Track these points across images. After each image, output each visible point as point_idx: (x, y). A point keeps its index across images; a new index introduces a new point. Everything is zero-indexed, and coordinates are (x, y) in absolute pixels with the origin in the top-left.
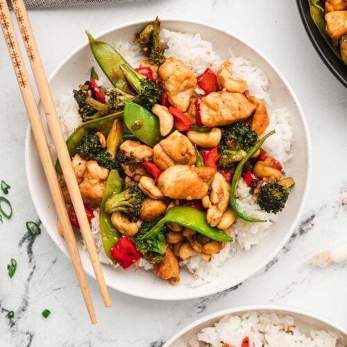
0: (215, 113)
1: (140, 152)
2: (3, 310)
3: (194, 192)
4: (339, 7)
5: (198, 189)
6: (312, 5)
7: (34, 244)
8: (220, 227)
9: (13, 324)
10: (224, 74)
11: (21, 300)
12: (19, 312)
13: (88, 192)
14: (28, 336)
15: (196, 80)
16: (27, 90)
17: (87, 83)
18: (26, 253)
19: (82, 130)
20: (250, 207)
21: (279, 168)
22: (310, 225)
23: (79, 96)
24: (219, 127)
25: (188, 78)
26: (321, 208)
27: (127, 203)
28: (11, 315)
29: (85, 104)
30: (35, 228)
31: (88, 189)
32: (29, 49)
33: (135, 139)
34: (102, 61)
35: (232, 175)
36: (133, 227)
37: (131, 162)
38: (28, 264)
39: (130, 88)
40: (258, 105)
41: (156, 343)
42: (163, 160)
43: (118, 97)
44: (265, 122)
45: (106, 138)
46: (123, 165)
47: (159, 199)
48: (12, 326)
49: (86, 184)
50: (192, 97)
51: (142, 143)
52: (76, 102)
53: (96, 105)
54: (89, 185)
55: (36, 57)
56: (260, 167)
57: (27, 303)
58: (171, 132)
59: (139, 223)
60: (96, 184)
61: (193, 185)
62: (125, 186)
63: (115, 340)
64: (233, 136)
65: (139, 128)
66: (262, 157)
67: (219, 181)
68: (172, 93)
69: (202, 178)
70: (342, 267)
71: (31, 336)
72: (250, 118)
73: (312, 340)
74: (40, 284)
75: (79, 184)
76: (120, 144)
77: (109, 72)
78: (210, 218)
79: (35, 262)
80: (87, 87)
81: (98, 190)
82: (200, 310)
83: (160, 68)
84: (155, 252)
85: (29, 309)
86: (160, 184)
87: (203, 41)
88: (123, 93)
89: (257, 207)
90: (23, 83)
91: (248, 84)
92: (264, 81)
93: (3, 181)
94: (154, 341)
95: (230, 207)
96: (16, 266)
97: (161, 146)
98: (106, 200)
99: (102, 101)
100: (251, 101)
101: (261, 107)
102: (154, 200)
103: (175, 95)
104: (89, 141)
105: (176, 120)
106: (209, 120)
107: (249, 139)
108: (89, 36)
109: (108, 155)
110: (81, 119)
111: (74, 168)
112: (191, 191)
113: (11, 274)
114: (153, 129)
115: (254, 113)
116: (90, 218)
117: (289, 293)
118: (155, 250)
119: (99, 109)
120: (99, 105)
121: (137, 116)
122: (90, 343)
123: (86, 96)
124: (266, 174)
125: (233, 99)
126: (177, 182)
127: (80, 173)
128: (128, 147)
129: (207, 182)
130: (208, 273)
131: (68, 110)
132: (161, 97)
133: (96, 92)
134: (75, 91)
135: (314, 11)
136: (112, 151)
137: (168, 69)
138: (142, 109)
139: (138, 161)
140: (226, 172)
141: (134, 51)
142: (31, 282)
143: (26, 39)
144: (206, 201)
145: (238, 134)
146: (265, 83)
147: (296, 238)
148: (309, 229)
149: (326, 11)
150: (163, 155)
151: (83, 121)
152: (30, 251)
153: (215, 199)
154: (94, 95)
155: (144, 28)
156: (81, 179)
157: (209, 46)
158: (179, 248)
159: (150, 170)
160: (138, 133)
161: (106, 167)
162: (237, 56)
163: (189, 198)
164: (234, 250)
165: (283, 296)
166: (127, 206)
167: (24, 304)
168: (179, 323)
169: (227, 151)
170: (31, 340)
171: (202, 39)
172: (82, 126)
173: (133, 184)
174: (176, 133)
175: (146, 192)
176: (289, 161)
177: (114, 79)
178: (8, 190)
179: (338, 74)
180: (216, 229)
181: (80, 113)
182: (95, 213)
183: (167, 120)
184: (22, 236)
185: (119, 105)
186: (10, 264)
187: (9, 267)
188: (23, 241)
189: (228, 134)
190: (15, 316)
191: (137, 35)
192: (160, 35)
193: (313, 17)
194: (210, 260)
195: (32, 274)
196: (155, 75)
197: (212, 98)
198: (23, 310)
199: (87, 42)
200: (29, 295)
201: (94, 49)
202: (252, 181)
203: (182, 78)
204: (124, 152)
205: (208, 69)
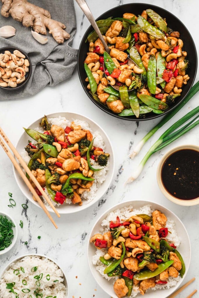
0: (74, 138)
1: (53, 160)
2: (23, 242)
3: (75, 166)
4: (102, 93)
5: (76, 164)
6: (93, 95)
7: (27, 213)
8: (89, 176)
9: (28, 247)
10: (73, 126)
11: (29, 236)
12: (29, 241)
13: (40, 180)
14: (35, 249)
15: (64, 131)
16: (9, 153)
17: (28, 145)
18: (25, 217)
19: (32, 161)
20: (97, 167)
21: (102, 150)
22: (122, 170)
23: (27, 149)
24: (76, 143)
25: (61, 130)
26: (124, 162)
27: (55, 178)
28: (26, 243)
29: (30, 151)
30: (26, 206)
31: (40, 179)
32: (6, 140)
33: (51, 157)
34: (31, 135)
35: (86, 157)
36: (59, 187)
37: (51, 164)
38: (27, 221)
39: (43, 140)
40: (87, 131)
41: (83, 234)
42: (62, 160)
43: (40, 144)
44: (91, 136)
45: (41, 160)
46: (49, 166)
47: (65, 174)
48: (28, 248)
49: (38, 177)
50: (65, 137)
51: (53, 157)
52: (26, 152)
53: (34, 150)
54: (40, 178)
55: (9, 141)
56: (95, 152)
57: (31, 237)
58: (61, 150)
59: (61, 186)
60: (42, 176)
61: (74, 163)
62: (52, 174)
63: (68, 239)
64: (82, 144)
65: (50, 152)
66: (95, 148)
67: (83, 160)
68: (57, 137)
69: (76, 160)
70: (139, 181)
71: (36, 249)
72: (86, 137)
73: (141, 210)
74: (33, 227)
75: (36, 178)
76: (46, 160)
77: (35, 138)
78: (84, 173)
79: (29, 219)
80: (29, 146)
81: (43, 178)
82: (95, 215)
83: (51, 130)
84: (70, 193)
85: (32, 238)
86: (63, 168)
87: (63, 118)
88: (41, 143)
89: (99, 166)
90: (7, 151)
91: (81, 126)
92: (87, 124)
93: (9, 193)
94: (82, 234)
95: (90, 169)
96: (23, 223)
97: (60, 155)
98: (47, 180)
99: (35, 148)
100: (85, 131)
101: (88, 132)
102: (63, 175)
103: (59, 137)
104: (35, 163)
105: (62, 145)
106: (72, 141)
107: (88, 143)
108: (24, 128)
109: (43, 165)
110: (30, 157)
111: (33, 174)
112: (74, 166)
113: (22, 227)
114: (55, 151)
115: (86, 134)
116: (44, 189)
117: (124, 197)
118: (70, 192)
119: (35, 151)
120: (35, 150)
121: (48, 148)
122: (59, 244)
123: (29, 148)
124: (98, 153)
125: (78, 132)
126: (68, 164)
127: (35, 175)
128: (49, 160)
129: (78, 161)
130: (92, 197)
131: (25, 157)
132: (54, 139)
133: (33, 146)
134: (25, 148)
135: (95, 97)
136: (44, 163)
137: (53, 129)
138: (49, 145)
139: (54, 163)
140: (85, 157)
141: (41, 130)
142: (30, 228)
143: (4, 136)
144: (81, 168)
145: (83, 143)
146: (88, 125)
147: (119, 176)
148: (122, 171)
149: (98, 95)
150: (61, 158)
151: (31, 158)
152: (26, 216)
153: (83, 166)
154: (32, 147)
155: (42, 121)
156: (36, 177)
157: (64, 118)
158: (78, 190)
159: (59, 165)
160: (51, 154)
161: (43, 170)
162: (75, 120)
163: (75, 169)
164: (98, 186)
165: (122, 199)
166: (55, 180)
167: (30, 237)
168: (89, 223)
169: (82, 150)
170: (37, 251)
171: (62, 117)
172: (31, 159)
173: (54, 172)
174: (63, 149)
175: (60, 173)
176: (105, 148)
177: (37, 140)
178: (12, 195)
179: (108, 112)
180: (87, 177)
181: (29, 155)
182: (45, 188)
183: (58, 146)
184: (22, 211)
185: (41, 146)
186: (20, 223)
187: (20, 225)
188: (23, 213)
189: (80, 144)
190: (28, 243)
191: (40, 124)
192: (48, 121)
193: (95, 99)
194: (90, 190)
195: (29, 224)
196: (50, 133)
197: (71, 133)
198: (30, 240)
199: (24, 131)
200: (31, 233)
201: (27, 132)
202: (94, 157)
203: (59, 130)
204: (48, 162)
205: (67, 127)
